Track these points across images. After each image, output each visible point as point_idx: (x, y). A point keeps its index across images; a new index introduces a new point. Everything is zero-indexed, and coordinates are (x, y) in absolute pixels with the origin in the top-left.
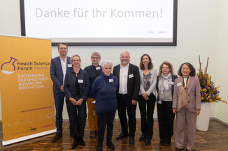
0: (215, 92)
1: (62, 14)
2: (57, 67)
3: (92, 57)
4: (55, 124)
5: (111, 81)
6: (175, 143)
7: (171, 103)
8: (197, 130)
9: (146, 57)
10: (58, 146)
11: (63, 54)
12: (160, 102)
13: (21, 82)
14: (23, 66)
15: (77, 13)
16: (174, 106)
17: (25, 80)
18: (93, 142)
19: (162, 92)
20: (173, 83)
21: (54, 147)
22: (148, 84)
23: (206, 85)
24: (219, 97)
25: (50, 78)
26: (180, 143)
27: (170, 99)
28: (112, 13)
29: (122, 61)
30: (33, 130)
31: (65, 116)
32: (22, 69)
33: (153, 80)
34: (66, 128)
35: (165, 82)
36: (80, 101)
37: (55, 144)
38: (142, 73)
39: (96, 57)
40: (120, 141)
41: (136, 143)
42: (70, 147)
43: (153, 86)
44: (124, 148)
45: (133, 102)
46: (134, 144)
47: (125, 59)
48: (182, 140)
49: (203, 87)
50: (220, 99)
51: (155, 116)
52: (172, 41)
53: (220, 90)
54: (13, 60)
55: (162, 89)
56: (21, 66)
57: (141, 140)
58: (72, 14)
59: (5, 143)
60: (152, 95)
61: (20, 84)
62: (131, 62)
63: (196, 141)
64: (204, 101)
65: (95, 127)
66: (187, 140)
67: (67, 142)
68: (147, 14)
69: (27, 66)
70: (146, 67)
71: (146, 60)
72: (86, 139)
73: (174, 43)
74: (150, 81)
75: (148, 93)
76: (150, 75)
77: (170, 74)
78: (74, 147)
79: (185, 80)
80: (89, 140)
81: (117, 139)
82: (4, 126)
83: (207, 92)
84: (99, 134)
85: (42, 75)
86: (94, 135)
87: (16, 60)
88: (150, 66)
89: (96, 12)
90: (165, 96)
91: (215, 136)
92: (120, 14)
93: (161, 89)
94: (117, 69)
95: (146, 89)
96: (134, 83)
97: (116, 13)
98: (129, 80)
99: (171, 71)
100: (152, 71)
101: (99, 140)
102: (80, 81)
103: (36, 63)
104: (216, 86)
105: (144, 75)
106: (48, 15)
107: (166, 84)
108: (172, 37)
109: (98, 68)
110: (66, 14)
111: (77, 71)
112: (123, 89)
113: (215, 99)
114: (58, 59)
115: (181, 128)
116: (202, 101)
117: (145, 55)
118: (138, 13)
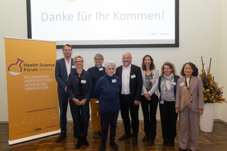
0: (219, 93)
1: (67, 17)
2: (61, 68)
3: (95, 59)
4: (59, 125)
5: (114, 81)
6: (178, 144)
7: (174, 103)
8: (201, 132)
9: (148, 58)
10: (62, 146)
11: (68, 55)
12: (162, 102)
13: (27, 83)
14: (30, 68)
15: (80, 17)
16: (177, 106)
17: (31, 81)
18: (97, 142)
19: (164, 93)
20: (175, 84)
21: (58, 146)
22: (150, 85)
23: (209, 85)
24: (223, 97)
25: (55, 80)
26: (183, 143)
27: (172, 99)
28: (115, 16)
29: (124, 62)
30: (38, 130)
31: (69, 118)
32: (29, 70)
33: (155, 81)
34: (70, 129)
35: (167, 82)
36: (83, 101)
37: (60, 144)
38: (143, 73)
39: (99, 59)
40: (123, 142)
41: (139, 143)
42: (74, 147)
43: (155, 86)
44: (127, 148)
45: (136, 102)
46: (137, 144)
47: (127, 60)
48: (185, 141)
49: (206, 87)
50: (224, 100)
51: (158, 117)
52: (174, 43)
53: (223, 90)
54: (20, 62)
55: (165, 89)
56: (27, 68)
57: (144, 140)
59: (11, 143)
60: (154, 96)
61: (26, 85)
62: (133, 63)
63: (200, 142)
64: (208, 101)
65: (98, 127)
66: (190, 141)
67: (71, 142)
68: (149, 16)
69: (33, 68)
70: (148, 67)
72: (90, 139)
73: (176, 45)
74: (152, 81)
75: (150, 93)
77: (172, 75)
78: (78, 147)
79: (188, 80)
80: (92, 140)
81: (120, 140)
82: (10, 126)
83: (211, 92)
84: (102, 135)
85: (47, 76)
86: (97, 136)
87: (22, 61)
88: (152, 67)
89: (100, 16)
90: (167, 96)
91: (219, 137)
92: (123, 17)
93: (163, 89)
94: (119, 70)
95: (148, 90)
96: (136, 84)
97: (118, 16)
98: (131, 80)
99: (173, 71)
100: (154, 72)
101: (102, 140)
102: (83, 82)
103: (41, 65)
104: (219, 86)
105: (146, 76)
106: (53, 18)
107: (168, 84)
108: (174, 38)
109: (101, 69)
110: (70, 17)
111: (79, 72)
112: (126, 90)
113: (219, 100)
114: (63, 60)
115: (184, 128)
116: (205, 102)
117: (147, 56)
118: (140, 16)
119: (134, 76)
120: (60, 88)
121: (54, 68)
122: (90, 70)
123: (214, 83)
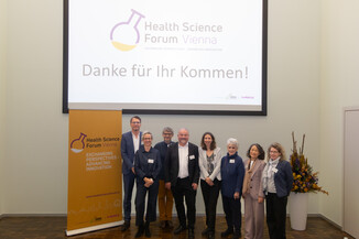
0: (313, 180)
1: (117, 72)
3: (164, 133)
13: (88, 162)
15: (136, 71)
23: (300, 169)
24: (319, 186)
28: (183, 71)
30: (98, 220)
47: (184, 137)
50: (319, 189)
52: (260, 110)
58: (130, 72)
59: (69, 233)
64: (298, 191)
68: (229, 74)
70: (208, 147)
71: (208, 140)
73: (263, 113)
76: (213, 156)
83: (302, 179)
89: (162, 70)
92: (193, 73)
97: (187, 72)
100: (215, 152)
102: (151, 161)
103: (105, 139)
105: (207, 156)
106: (98, 72)
108: (261, 104)
110: (122, 72)
113: (313, 188)
114: (130, 135)
118: (216, 73)
119: (192, 157)
120: (126, 167)
121: (119, 143)
122: (157, 146)
123: (307, 167)
